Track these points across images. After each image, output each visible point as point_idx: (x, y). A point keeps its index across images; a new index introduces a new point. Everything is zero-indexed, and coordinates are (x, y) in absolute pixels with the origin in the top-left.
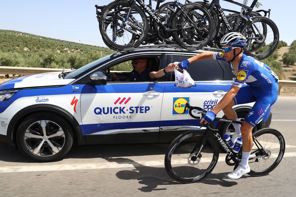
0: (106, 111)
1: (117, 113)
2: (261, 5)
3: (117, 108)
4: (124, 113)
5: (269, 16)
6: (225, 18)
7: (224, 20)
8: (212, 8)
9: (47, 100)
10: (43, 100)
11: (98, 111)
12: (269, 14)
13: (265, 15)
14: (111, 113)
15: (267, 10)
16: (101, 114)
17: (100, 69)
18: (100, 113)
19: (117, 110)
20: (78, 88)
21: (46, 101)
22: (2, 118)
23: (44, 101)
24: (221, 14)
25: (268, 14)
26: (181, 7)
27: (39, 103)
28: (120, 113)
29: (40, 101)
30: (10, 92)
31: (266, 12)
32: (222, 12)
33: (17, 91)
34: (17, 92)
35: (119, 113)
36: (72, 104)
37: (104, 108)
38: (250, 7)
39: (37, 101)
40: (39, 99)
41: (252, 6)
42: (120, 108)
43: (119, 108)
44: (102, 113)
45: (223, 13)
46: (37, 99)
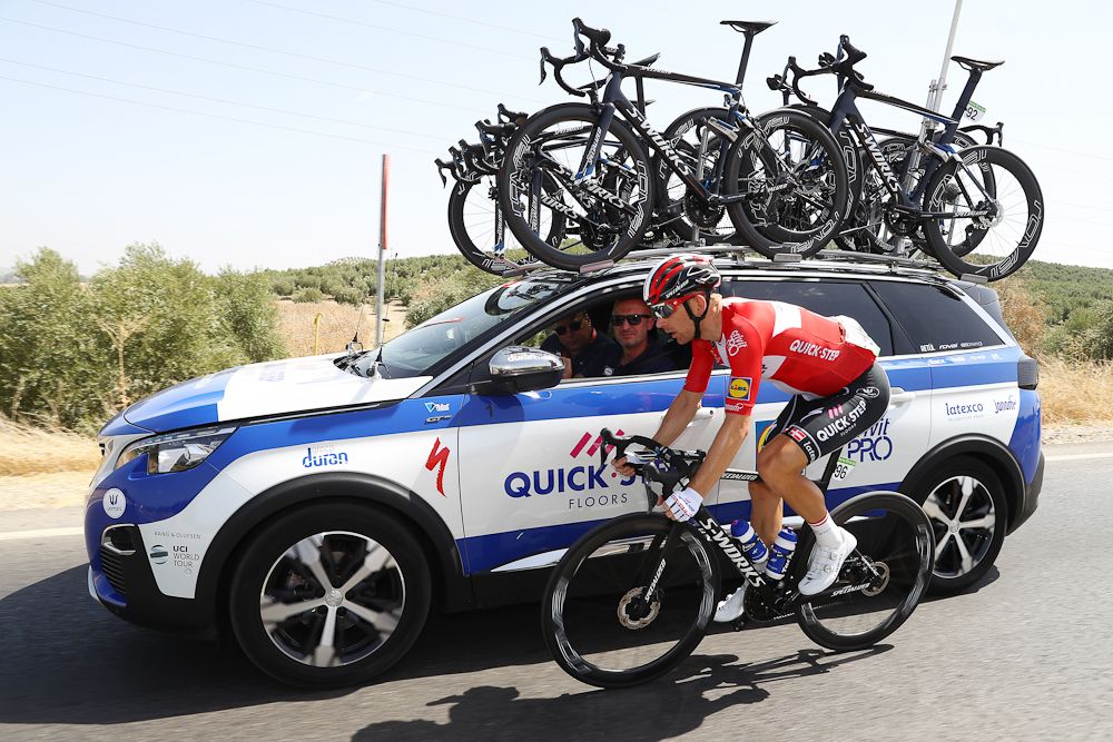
0: (544, 485)
1: (581, 488)
2: (983, 110)
3: (581, 469)
4: (604, 485)
5: (1000, 143)
6: (880, 154)
7: (877, 159)
8: (837, 125)
9: (343, 456)
10: (328, 458)
11: (517, 484)
12: (1000, 135)
13: (990, 141)
14: (561, 489)
15: (992, 125)
16: (528, 495)
17: (512, 339)
18: (524, 492)
19: (580, 479)
20: (445, 408)
21: (338, 461)
22: (179, 535)
23: (333, 461)
24: (867, 141)
25: (996, 136)
26: (753, 123)
27: (314, 470)
28: (591, 486)
29: (318, 463)
30: (201, 434)
31: (989, 132)
32: (869, 135)
33: (231, 430)
34: (230, 435)
35: (587, 486)
36: (430, 466)
37: (536, 474)
38: (950, 116)
39: (307, 462)
40: (312, 456)
41: (958, 114)
42: (591, 468)
43: (586, 470)
44: (532, 490)
45: (871, 138)
46: (307, 455)
